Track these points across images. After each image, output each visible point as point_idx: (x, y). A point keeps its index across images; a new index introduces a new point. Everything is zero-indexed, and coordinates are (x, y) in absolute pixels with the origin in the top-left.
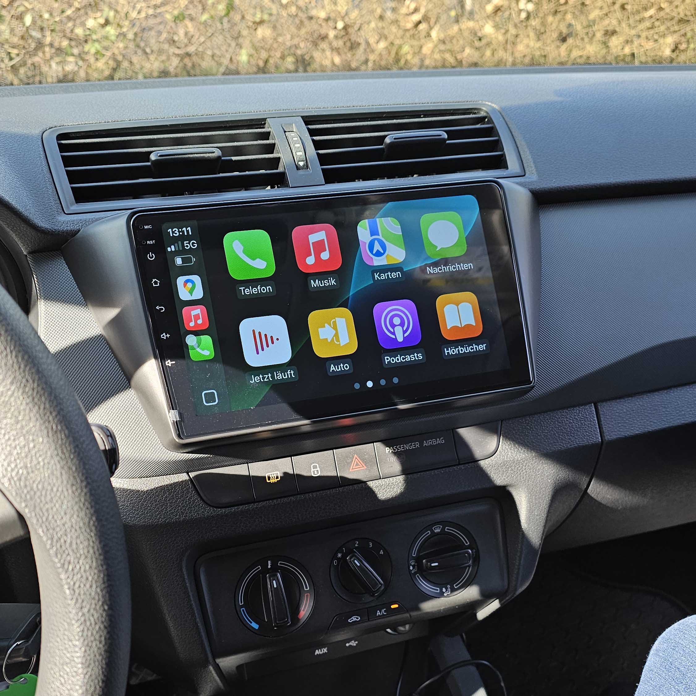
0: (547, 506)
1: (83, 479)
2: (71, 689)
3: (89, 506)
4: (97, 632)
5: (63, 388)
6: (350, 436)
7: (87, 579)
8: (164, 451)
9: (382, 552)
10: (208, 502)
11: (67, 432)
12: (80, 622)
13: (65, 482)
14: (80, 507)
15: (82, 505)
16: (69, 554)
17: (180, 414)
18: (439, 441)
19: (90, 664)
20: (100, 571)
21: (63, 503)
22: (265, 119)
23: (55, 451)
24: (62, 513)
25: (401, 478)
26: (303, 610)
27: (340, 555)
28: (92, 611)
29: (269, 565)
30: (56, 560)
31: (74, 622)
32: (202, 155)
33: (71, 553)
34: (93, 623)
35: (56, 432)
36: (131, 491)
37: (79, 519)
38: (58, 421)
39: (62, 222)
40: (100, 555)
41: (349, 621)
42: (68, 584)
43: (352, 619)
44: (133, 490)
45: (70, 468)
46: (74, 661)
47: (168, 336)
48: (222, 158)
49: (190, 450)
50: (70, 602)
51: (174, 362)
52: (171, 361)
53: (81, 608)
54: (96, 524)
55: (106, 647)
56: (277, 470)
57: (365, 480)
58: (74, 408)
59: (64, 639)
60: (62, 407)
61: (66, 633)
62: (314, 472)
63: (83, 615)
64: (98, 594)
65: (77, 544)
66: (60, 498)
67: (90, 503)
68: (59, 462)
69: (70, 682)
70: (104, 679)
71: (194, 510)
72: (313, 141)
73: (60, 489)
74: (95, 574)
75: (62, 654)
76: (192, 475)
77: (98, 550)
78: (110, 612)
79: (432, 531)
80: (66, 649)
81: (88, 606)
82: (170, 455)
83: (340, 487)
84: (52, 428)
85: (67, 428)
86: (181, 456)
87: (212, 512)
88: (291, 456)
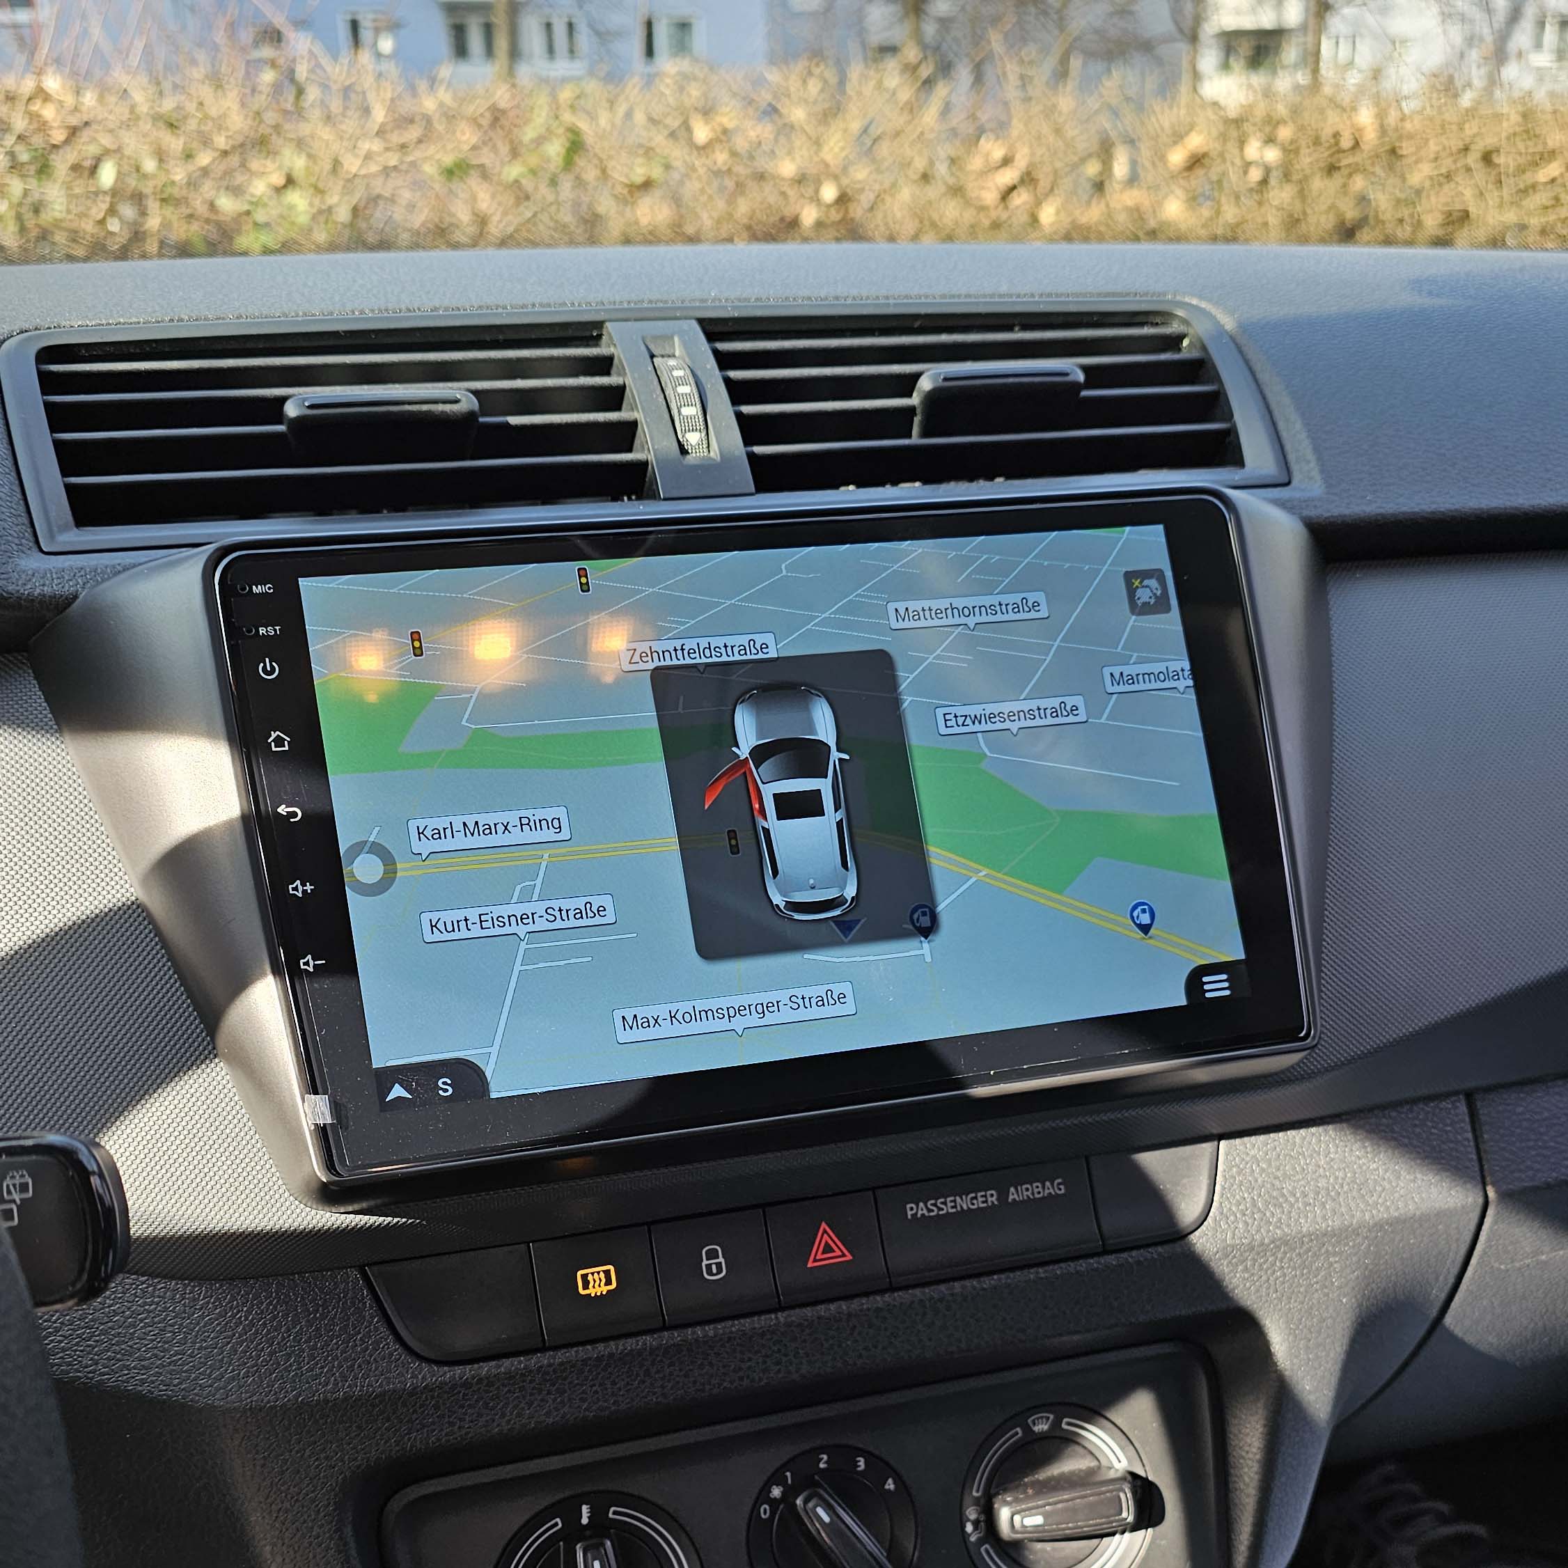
8: (293, 1206)
9: (890, 1485)
17: (336, 1108)
18: (1049, 1189)
22: (599, 325)
27: (776, 1492)
29: (585, 1515)
32: (425, 408)
47: (309, 888)
48: (481, 420)
49: (362, 1205)
52: (314, 960)
71: (376, 1369)
72: (728, 382)
76: (373, 1272)
79: (1028, 1430)
83: (781, 1308)
86: (340, 1220)
87: (428, 1375)
88: (648, 1225)
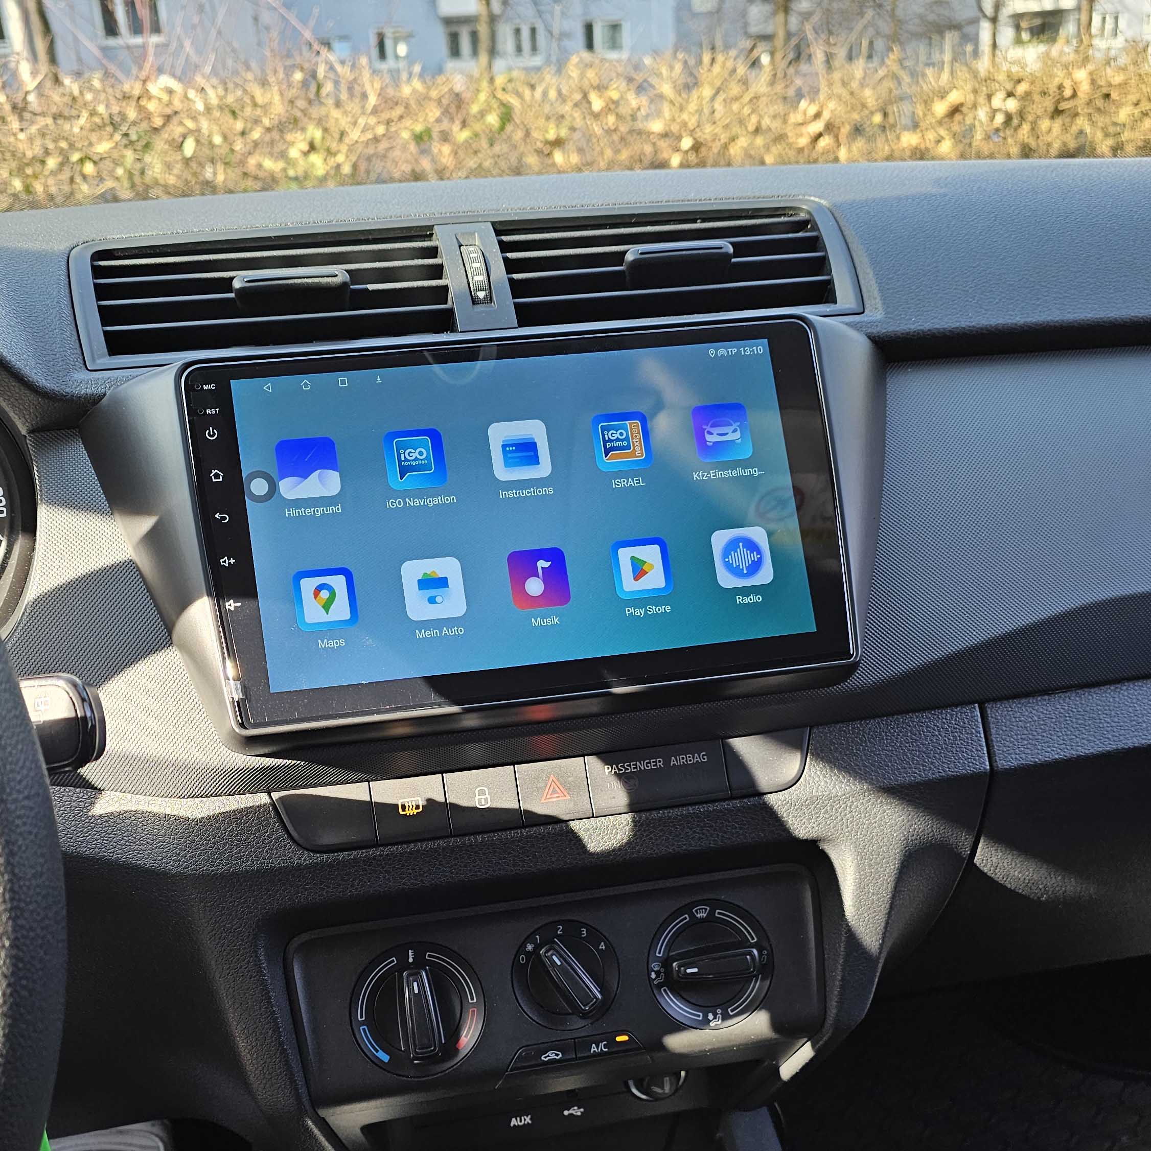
0: (892, 879)
8: (225, 752)
9: (602, 946)
10: (301, 841)
17: (244, 688)
18: (697, 758)
22: (431, 228)
25: (628, 817)
26: (466, 1036)
27: (530, 947)
29: (411, 957)
32: (316, 280)
36: (177, 818)
39: (80, 381)
41: (543, 1058)
43: (548, 1056)
44: (180, 818)
47: (232, 561)
48: (351, 287)
49: (266, 751)
51: (239, 604)
52: (235, 603)
56: (419, 795)
57: (565, 817)
62: (480, 800)
71: (277, 853)
72: (506, 260)
76: (276, 795)
79: (692, 916)
82: (234, 758)
83: (524, 827)
86: (251, 761)
87: (306, 858)
88: (442, 773)
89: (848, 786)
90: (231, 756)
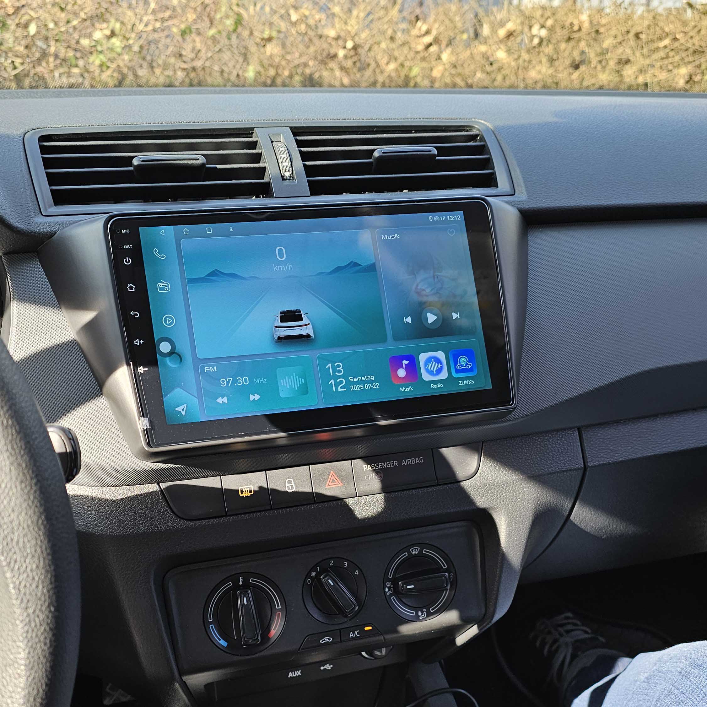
0: (528, 531)
1: (33, 476)
2: (13, 692)
3: (38, 504)
4: (42, 634)
5: (17, 383)
6: (327, 452)
7: (33, 579)
8: (134, 460)
9: (357, 573)
11: (17, 427)
12: (24, 623)
13: (14, 479)
14: (28, 505)
15: (30, 503)
16: (15, 553)
17: (151, 422)
18: (418, 461)
19: (33, 666)
20: (47, 571)
21: (11, 500)
22: (252, 129)
23: (5, 447)
24: (10, 510)
25: (381, 496)
26: (274, 630)
27: (313, 574)
28: (37, 612)
29: (241, 581)
30: (2, 558)
31: (18, 622)
32: (186, 162)
33: (18, 552)
34: (38, 624)
35: (6, 427)
36: (100, 500)
37: (27, 517)
38: (9, 415)
39: (39, 223)
40: (48, 554)
41: (321, 642)
42: (14, 583)
43: (324, 640)
44: (102, 499)
45: (19, 465)
46: (17, 662)
47: (142, 342)
48: (207, 166)
49: (160, 459)
50: (14, 602)
52: (144, 368)
53: (27, 609)
54: (45, 522)
55: (51, 650)
56: (251, 484)
57: (340, 497)
58: (28, 404)
59: (8, 640)
60: (14, 402)
61: (10, 633)
62: (288, 487)
63: (28, 615)
64: (45, 595)
65: (24, 542)
66: (8, 494)
67: (40, 502)
68: (8, 458)
69: (12, 684)
70: (48, 682)
71: (163, 521)
72: (301, 152)
73: (9, 486)
74: (41, 574)
75: (5, 656)
77: (46, 549)
78: (56, 614)
79: (410, 553)
80: (10, 650)
81: (34, 606)
82: (140, 464)
83: (315, 503)
84: (3, 423)
85: (19, 424)
86: (151, 466)
87: (182, 524)
88: (265, 470)
89: (504, 477)
90: (138, 462)
